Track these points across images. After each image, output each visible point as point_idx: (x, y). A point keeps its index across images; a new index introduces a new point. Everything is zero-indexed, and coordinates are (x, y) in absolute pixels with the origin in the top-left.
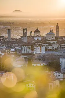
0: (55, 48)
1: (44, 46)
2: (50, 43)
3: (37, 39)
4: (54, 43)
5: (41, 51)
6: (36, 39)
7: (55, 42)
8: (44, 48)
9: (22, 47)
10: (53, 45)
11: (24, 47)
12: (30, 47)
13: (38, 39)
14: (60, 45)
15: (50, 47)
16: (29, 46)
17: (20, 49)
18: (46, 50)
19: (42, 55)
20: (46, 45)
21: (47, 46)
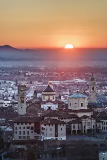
0: (87, 128)
1: (63, 123)
2: (77, 117)
3: (47, 108)
4: (85, 117)
5: (56, 135)
6: (45, 107)
7: (89, 114)
8: (64, 127)
9: (16, 125)
10: (83, 122)
11: (18, 126)
12: (33, 125)
13: (49, 108)
14: (100, 122)
15: (76, 125)
16: (30, 124)
17: (9, 129)
18: (68, 132)
19: (59, 144)
20: (68, 121)
21: (70, 123)
